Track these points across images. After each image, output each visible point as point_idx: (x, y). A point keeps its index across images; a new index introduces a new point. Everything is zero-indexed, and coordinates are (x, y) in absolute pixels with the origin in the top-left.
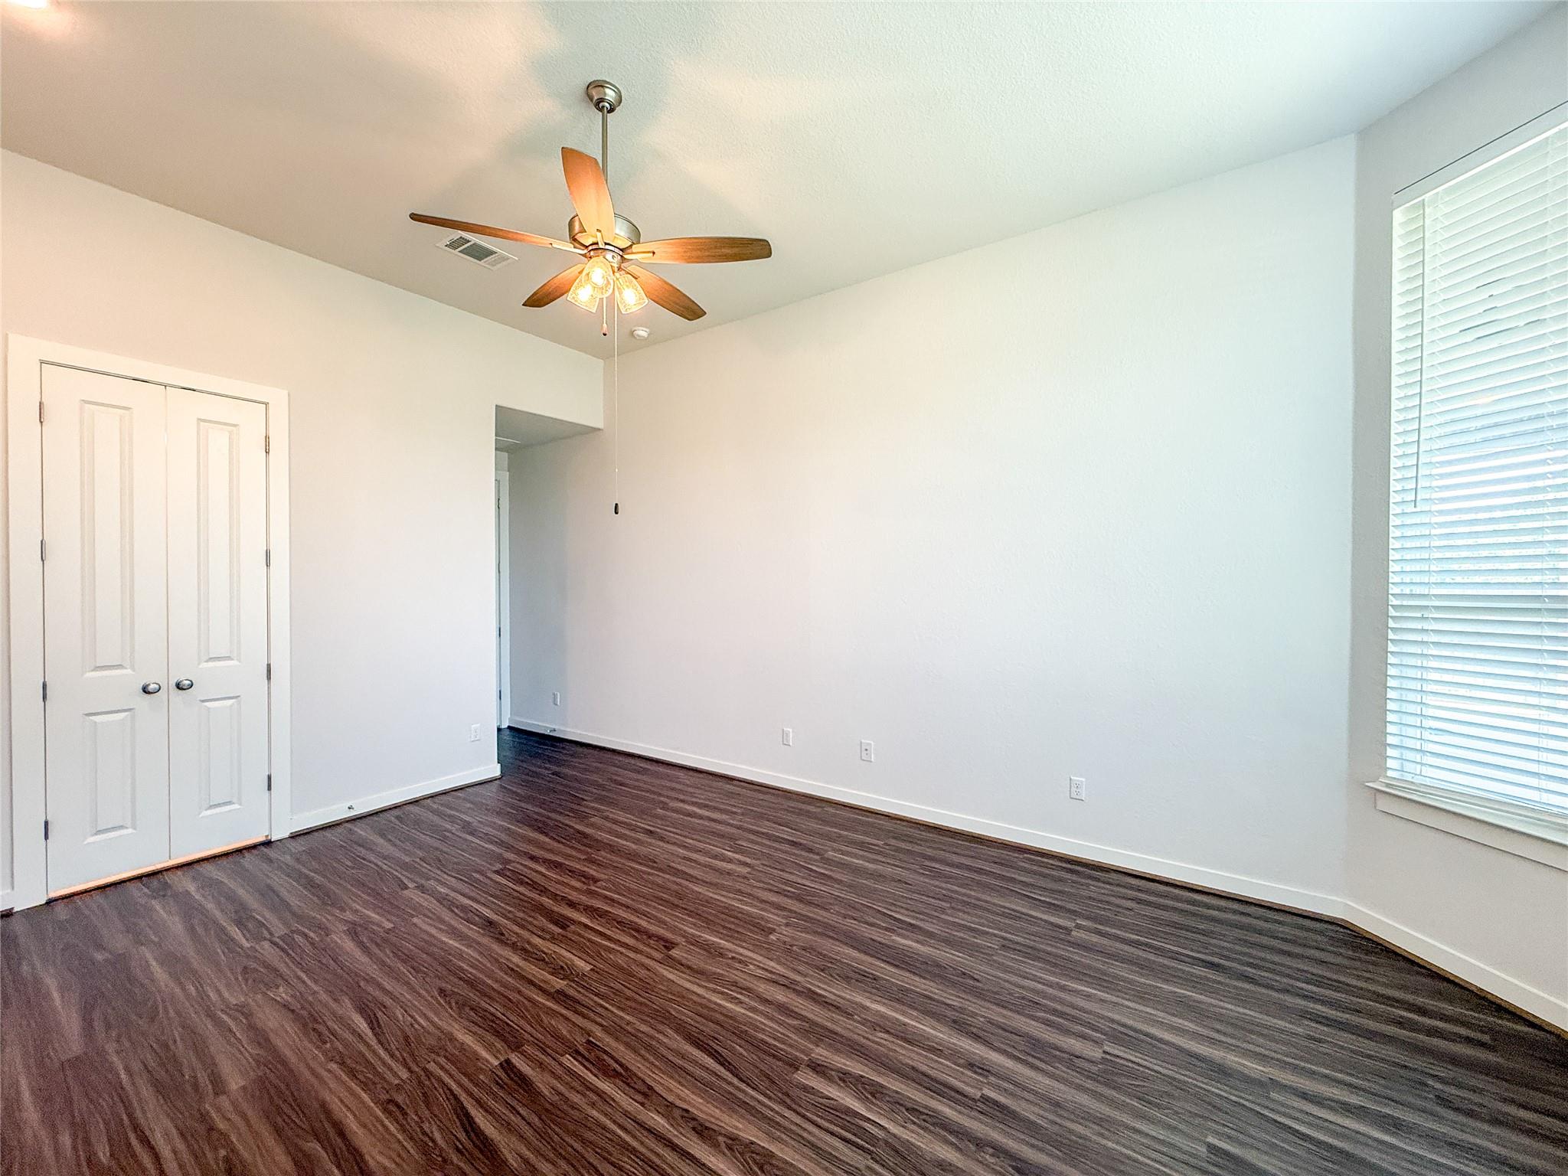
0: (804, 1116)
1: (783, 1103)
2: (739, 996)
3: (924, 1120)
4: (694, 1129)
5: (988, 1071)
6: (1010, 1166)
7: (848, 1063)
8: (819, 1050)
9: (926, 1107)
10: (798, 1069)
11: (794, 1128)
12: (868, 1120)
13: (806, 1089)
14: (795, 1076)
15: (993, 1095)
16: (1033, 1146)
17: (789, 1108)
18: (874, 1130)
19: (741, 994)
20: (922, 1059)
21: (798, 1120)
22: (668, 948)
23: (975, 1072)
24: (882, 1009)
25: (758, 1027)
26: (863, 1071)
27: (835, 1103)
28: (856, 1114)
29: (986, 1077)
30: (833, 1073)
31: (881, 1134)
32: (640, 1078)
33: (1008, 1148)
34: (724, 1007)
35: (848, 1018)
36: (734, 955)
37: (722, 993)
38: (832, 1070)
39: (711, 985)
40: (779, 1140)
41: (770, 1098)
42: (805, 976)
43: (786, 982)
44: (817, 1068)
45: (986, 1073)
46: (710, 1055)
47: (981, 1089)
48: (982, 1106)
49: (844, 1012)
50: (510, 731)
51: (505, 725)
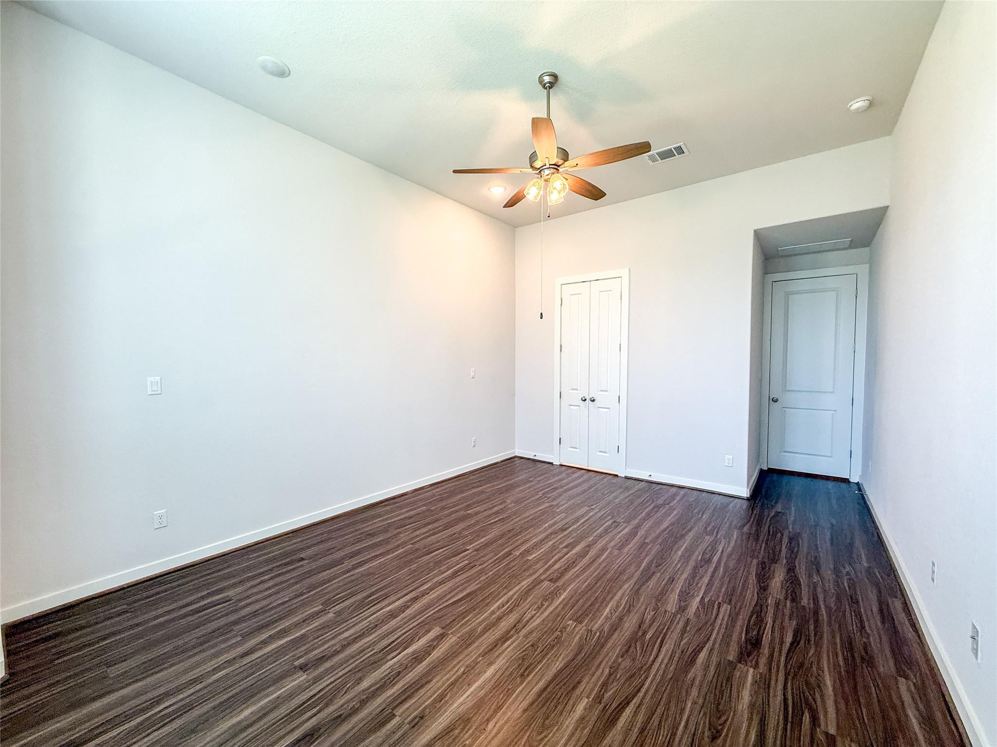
0: (412, 629)
1: (423, 621)
2: (505, 608)
3: (389, 678)
4: (418, 596)
5: (413, 727)
6: (343, 713)
8: (455, 638)
9: (398, 682)
10: (443, 628)
12: (399, 654)
13: (427, 632)
14: (438, 628)
15: (394, 722)
16: (349, 731)
18: (392, 655)
20: (435, 688)
21: (411, 626)
23: (415, 718)
26: (433, 657)
27: (416, 640)
28: (405, 649)
29: (409, 723)
30: (436, 642)
31: (389, 657)
33: (354, 716)
34: (496, 602)
35: (480, 654)
36: (545, 606)
38: (438, 642)
39: (516, 596)
40: (402, 620)
42: (525, 637)
43: (519, 627)
44: (441, 637)
45: (413, 724)
46: (462, 598)
47: (400, 716)
48: (387, 712)
49: (486, 653)
50: (856, 487)
51: (854, 479)
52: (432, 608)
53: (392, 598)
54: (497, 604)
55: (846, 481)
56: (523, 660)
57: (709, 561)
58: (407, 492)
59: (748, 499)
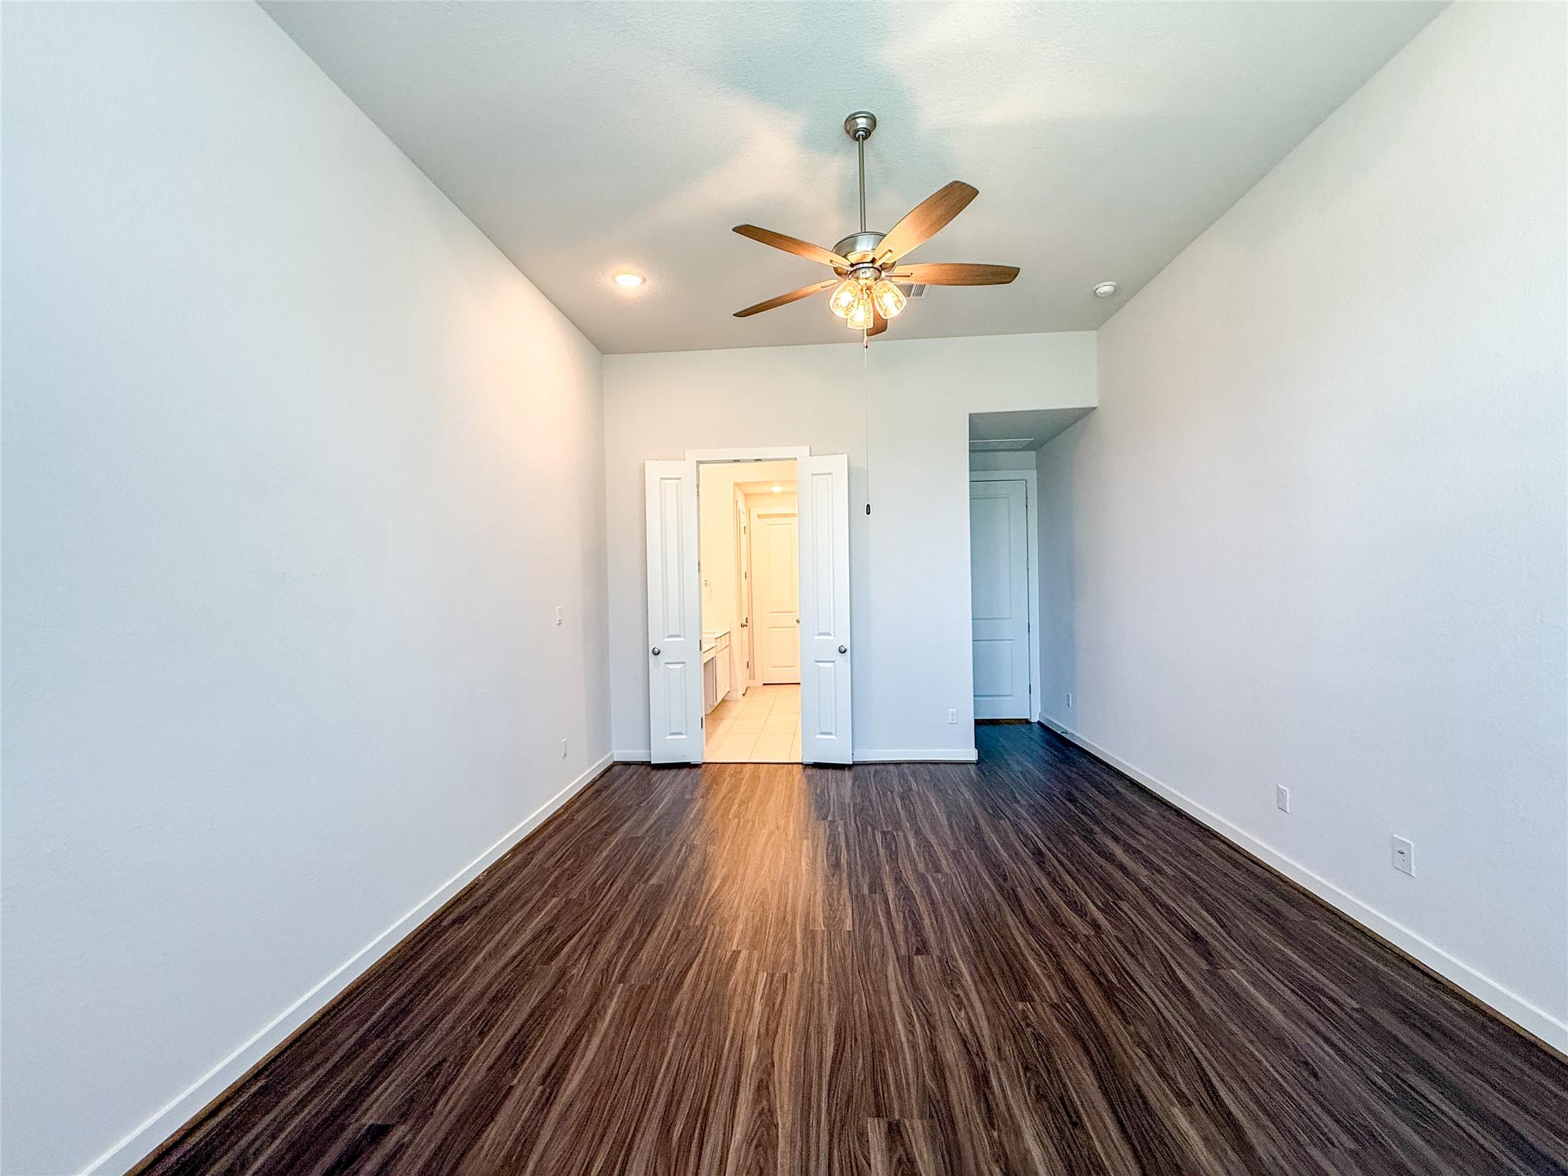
0: (831, 1149)
2: (917, 1025)
4: (761, 1081)
7: (925, 1156)
8: (917, 1123)
10: (878, 1116)
11: (813, 1148)
13: (862, 1135)
14: (870, 1120)
17: (831, 1134)
19: (922, 1026)
21: (824, 1144)
22: (918, 952)
24: (1036, 1153)
25: (897, 1060)
30: (901, 1150)
32: (779, 1021)
35: (985, 1126)
36: (962, 995)
37: (910, 1016)
38: (904, 1148)
39: (909, 1002)
40: (793, 1143)
41: (829, 1113)
42: (1000, 1059)
43: (974, 1049)
44: (894, 1133)
49: (991, 1118)
50: (1037, 726)
51: (1035, 719)
52: (815, 1089)
53: (719, 1110)
54: (900, 1026)
55: (1027, 722)
56: (1044, 1097)
57: (1041, 853)
58: (477, 878)
59: (977, 763)
